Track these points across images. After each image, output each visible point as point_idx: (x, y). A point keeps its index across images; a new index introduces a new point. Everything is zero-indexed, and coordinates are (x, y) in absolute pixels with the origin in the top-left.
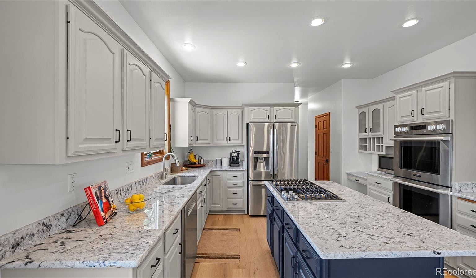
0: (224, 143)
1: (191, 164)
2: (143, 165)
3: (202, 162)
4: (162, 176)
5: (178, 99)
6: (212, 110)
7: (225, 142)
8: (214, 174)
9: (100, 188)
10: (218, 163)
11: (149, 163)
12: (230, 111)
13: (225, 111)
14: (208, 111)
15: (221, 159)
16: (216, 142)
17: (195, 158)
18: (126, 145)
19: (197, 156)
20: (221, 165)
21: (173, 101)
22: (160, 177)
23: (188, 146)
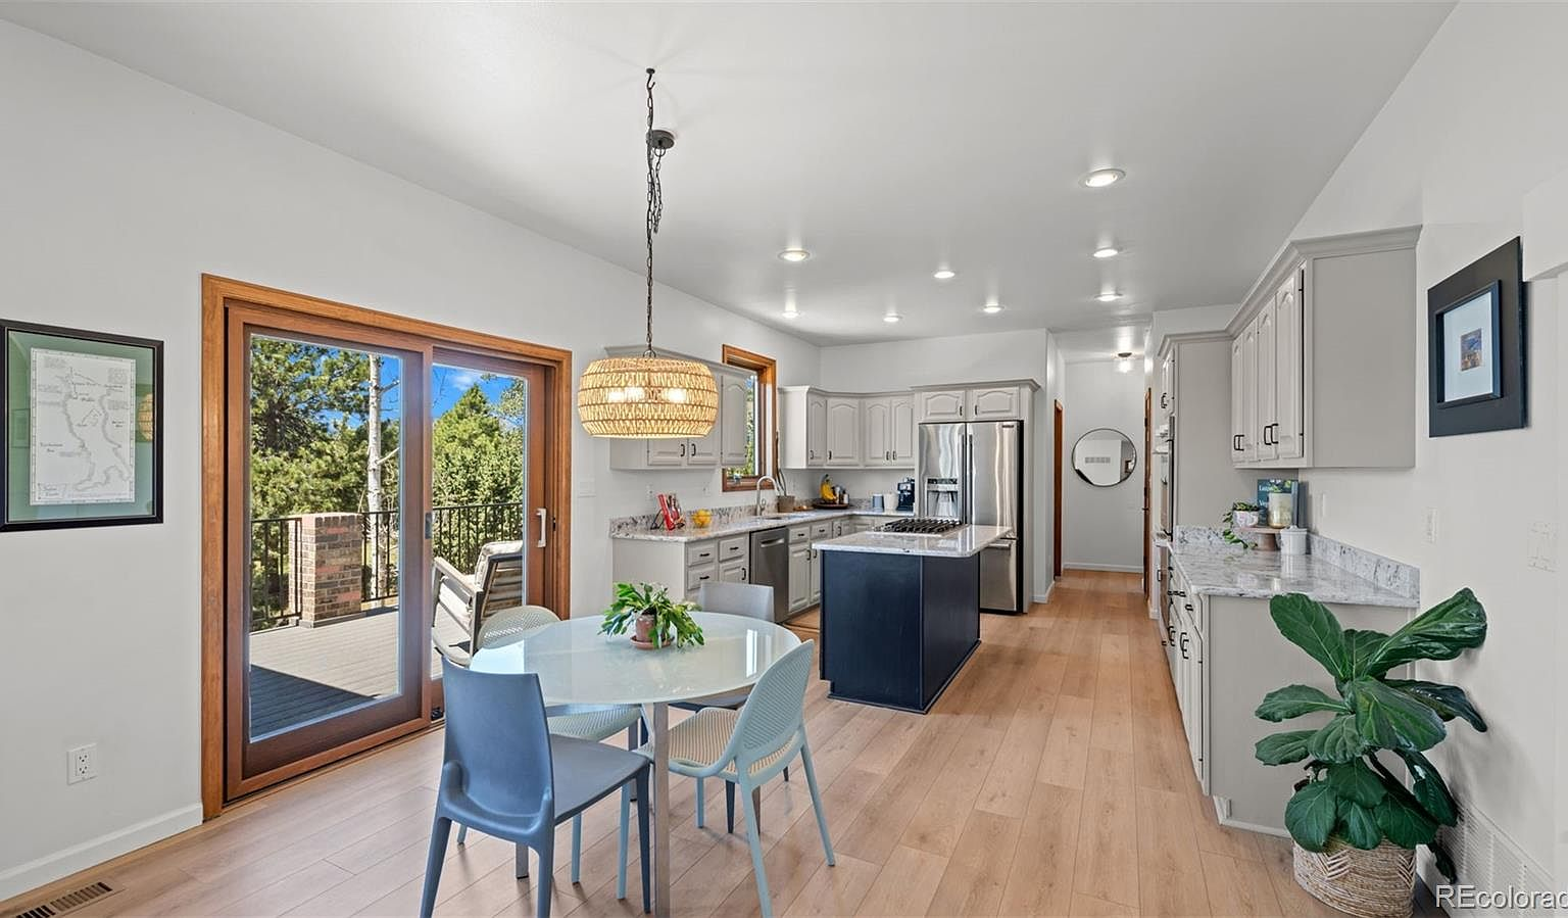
0: (885, 464)
1: (826, 503)
2: (725, 489)
3: (846, 501)
4: (756, 510)
5: (789, 389)
6: (862, 400)
7: (885, 461)
8: (858, 522)
9: (670, 497)
10: (878, 503)
11: (733, 489)
12: (896, 401)
13: (884, 401)
14: (855, 402)
15: (883, 498)
16: (869, 461)
17: (835, 494)
18: (692, 459)
19: (838, 489)
20: (883, 507)
21: (783, 392)
22: (753, 512)
23: (804, 467)
